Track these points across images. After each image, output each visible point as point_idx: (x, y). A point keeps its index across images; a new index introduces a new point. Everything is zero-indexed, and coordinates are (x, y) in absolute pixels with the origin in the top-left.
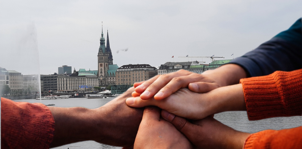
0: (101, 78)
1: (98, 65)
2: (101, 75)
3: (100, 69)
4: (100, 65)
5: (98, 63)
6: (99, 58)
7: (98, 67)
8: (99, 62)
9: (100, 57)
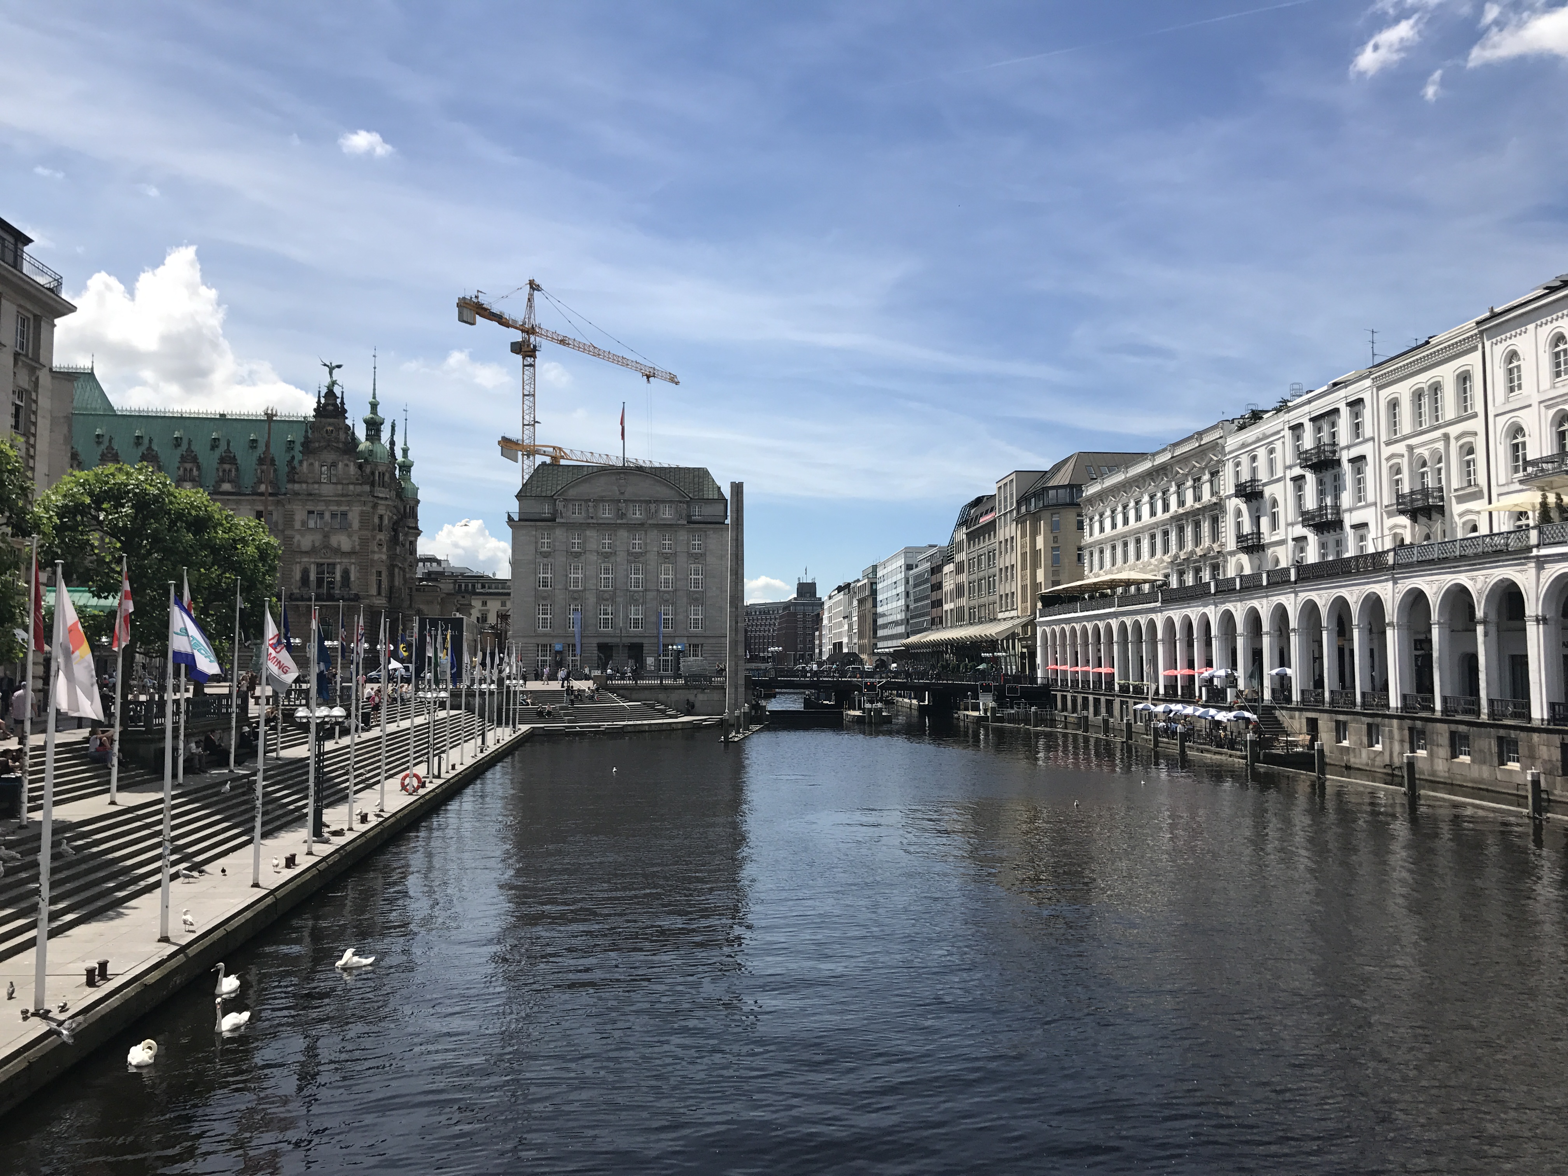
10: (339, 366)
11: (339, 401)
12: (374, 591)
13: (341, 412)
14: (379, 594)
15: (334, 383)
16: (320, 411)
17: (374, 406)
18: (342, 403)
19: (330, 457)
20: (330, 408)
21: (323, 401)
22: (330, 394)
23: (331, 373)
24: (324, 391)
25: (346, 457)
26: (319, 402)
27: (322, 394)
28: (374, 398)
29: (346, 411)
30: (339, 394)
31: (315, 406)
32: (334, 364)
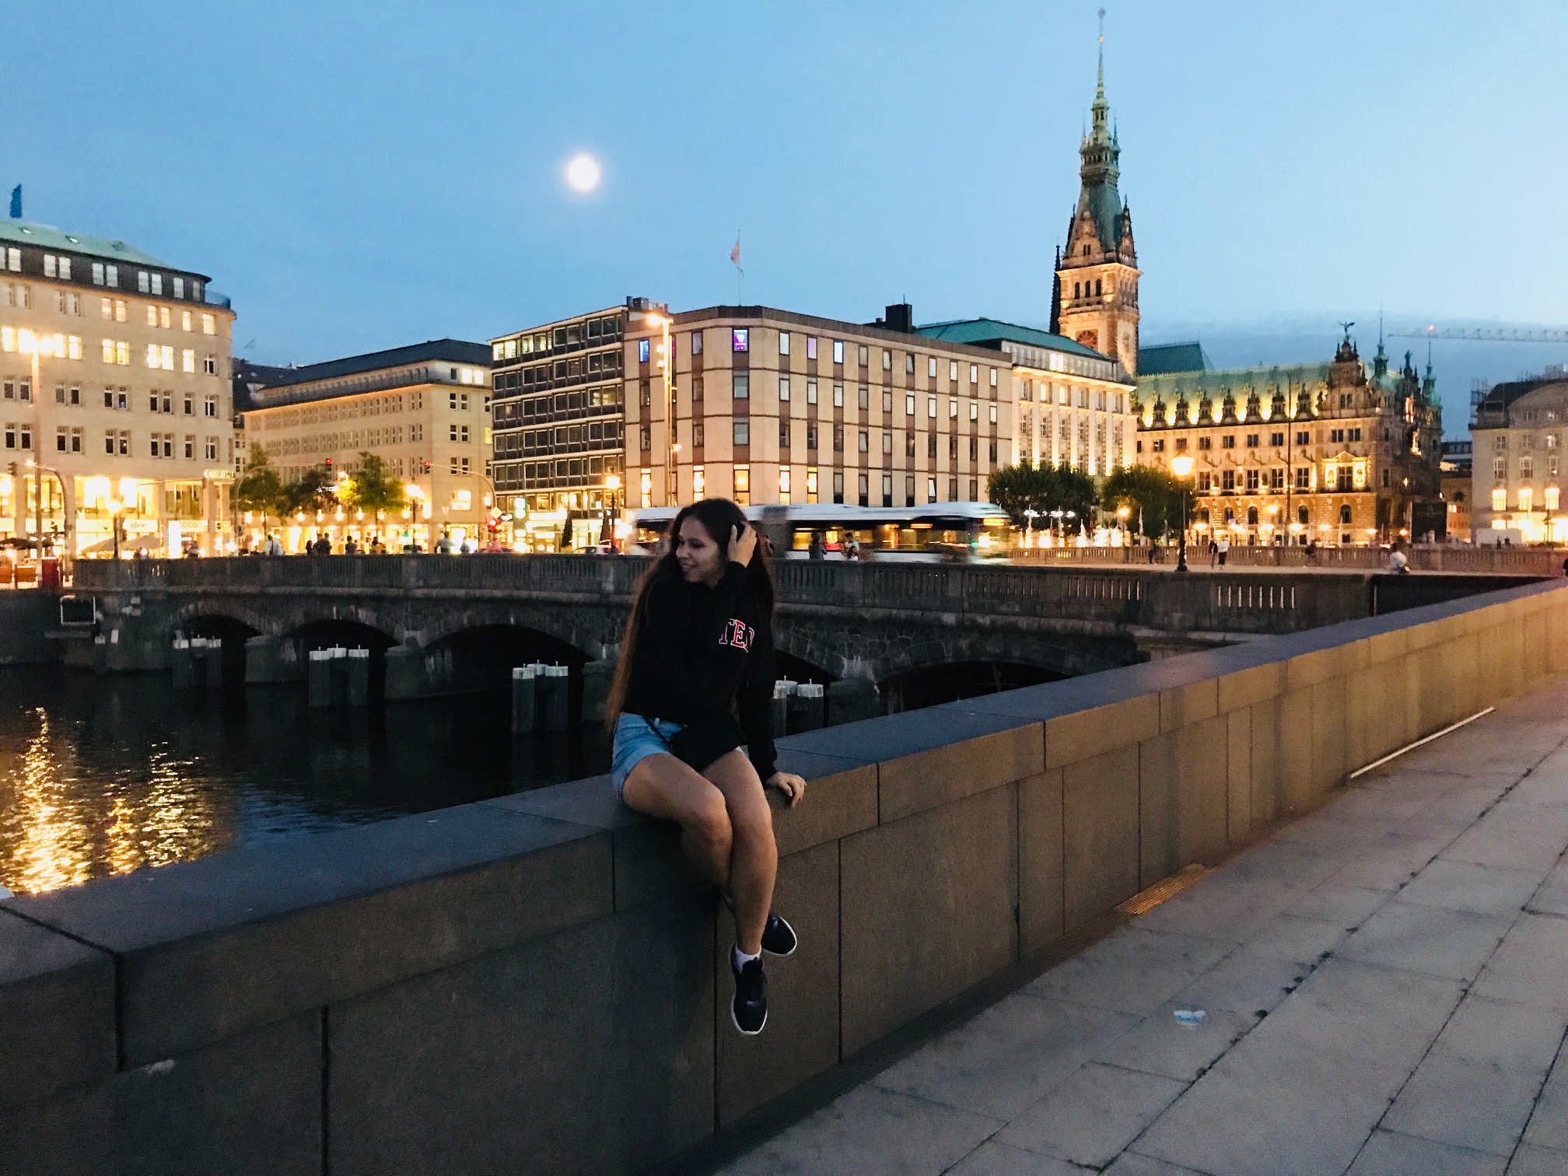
6: (1071, 289)
9: (1076, 276)
10: (1352, 324)
11: (1352, 349)
12: (1382, 484)
13: (1354, 357)
14: (1386, 485)
15: (1348, 337)
16: (1340, 358)
17: (1381, 349)
18: (1355, 350)
19: (1346, 390)
20: (1347, 354)
22: (1346, 344)
23: (1346, 330)
24: (1342, 342)
25: (1359, 389)
26: (1338, 351)
27: (1341, 346)
28: (1381, 342)
29: (1357, 356)
30: (1352, 344)
31: (1335, 355)
32: (1349, 323)
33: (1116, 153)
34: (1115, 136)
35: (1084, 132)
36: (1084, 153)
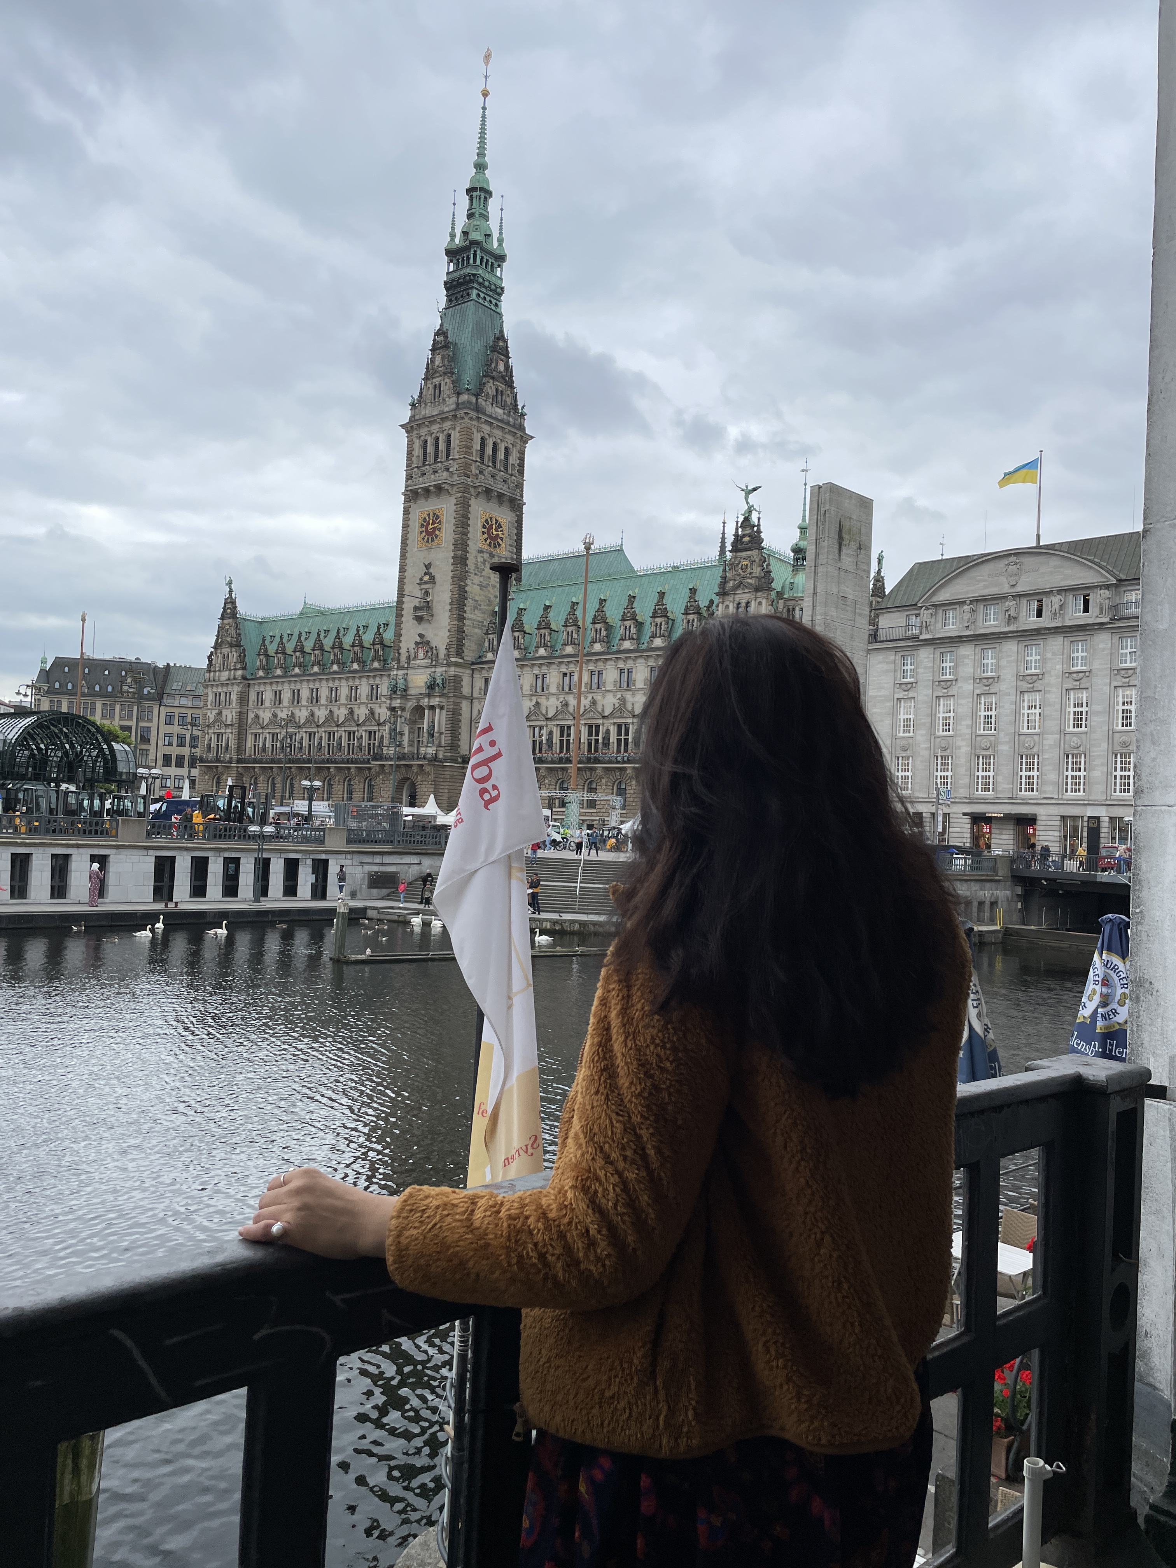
0: (419, 680)
1: (405, 526)
2: (423, 642)
3: (415, 572)
4: (425, 524)
5: (406, 512)
6: (418, 451)
7: (403, 555)
8: (412, 495)
9: (424, 431)
10: (755, 489)
11: (756, 529)
13: (757, 541)
15: (750, 511)
16: (739, 544)
17: (803, 530)
18: (759, 532)
19: (745, 596)
20: (747, 539)
21: (740, 531)
22: (747, 522)
23: (746, 498)
24: (741, 519)
25: (759, 594)
26: (736, 534)
27: (740, 524)
28: (804, 520)
29: (762, 541)
30: (755, 522)
31: (733, 539)
32: (750, 488)
33: (501, 258)
34: (501, 234)
35: (453, 224)
36: (452, 253)
